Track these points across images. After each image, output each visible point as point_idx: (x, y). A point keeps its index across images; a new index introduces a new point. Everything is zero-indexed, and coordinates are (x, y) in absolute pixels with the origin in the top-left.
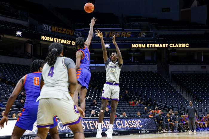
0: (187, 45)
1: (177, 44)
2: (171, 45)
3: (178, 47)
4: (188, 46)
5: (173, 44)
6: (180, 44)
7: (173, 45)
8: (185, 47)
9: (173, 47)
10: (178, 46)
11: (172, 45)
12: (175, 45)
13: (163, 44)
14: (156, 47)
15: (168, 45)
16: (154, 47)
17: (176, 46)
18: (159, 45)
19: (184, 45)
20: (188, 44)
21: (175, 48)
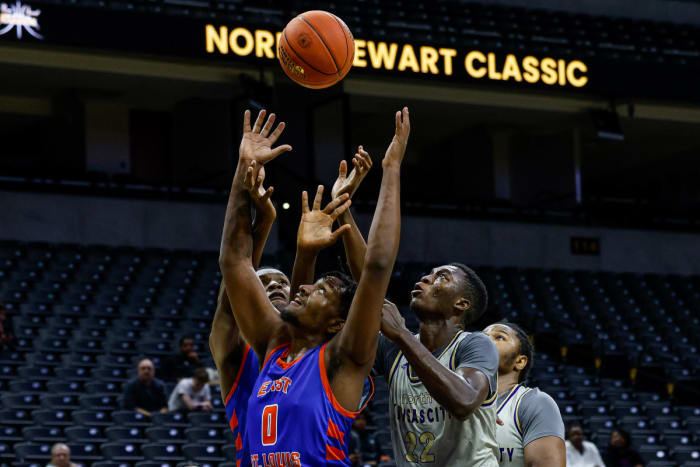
0: (578, 74)
1: (511, 60)
2: (477, 64)
3: (518, 78)
4: (582, 82)
5: (486, 55)
6: (534, 61)
7: (485, 65)
8: (562, 82)
9: (487, 75)
10: (522, 71)
11: (481, 58)
12: (500, 68)
13: (425, 51)
14: (376, 64)
15: (453, 59)
16: (363, 64)
17: (506, 75)
18: (394, 48)
19: (556, 70)
20: (582, 67)
21: (501, 82)
